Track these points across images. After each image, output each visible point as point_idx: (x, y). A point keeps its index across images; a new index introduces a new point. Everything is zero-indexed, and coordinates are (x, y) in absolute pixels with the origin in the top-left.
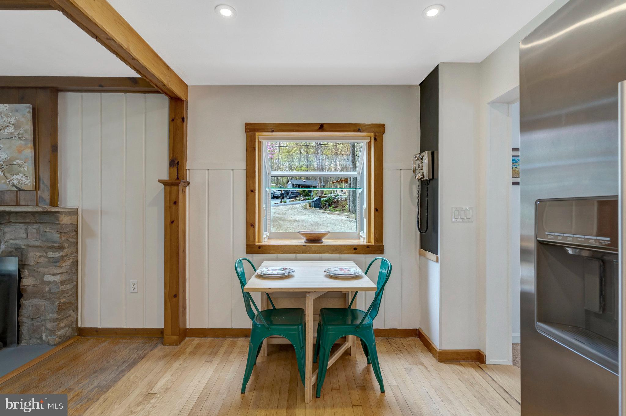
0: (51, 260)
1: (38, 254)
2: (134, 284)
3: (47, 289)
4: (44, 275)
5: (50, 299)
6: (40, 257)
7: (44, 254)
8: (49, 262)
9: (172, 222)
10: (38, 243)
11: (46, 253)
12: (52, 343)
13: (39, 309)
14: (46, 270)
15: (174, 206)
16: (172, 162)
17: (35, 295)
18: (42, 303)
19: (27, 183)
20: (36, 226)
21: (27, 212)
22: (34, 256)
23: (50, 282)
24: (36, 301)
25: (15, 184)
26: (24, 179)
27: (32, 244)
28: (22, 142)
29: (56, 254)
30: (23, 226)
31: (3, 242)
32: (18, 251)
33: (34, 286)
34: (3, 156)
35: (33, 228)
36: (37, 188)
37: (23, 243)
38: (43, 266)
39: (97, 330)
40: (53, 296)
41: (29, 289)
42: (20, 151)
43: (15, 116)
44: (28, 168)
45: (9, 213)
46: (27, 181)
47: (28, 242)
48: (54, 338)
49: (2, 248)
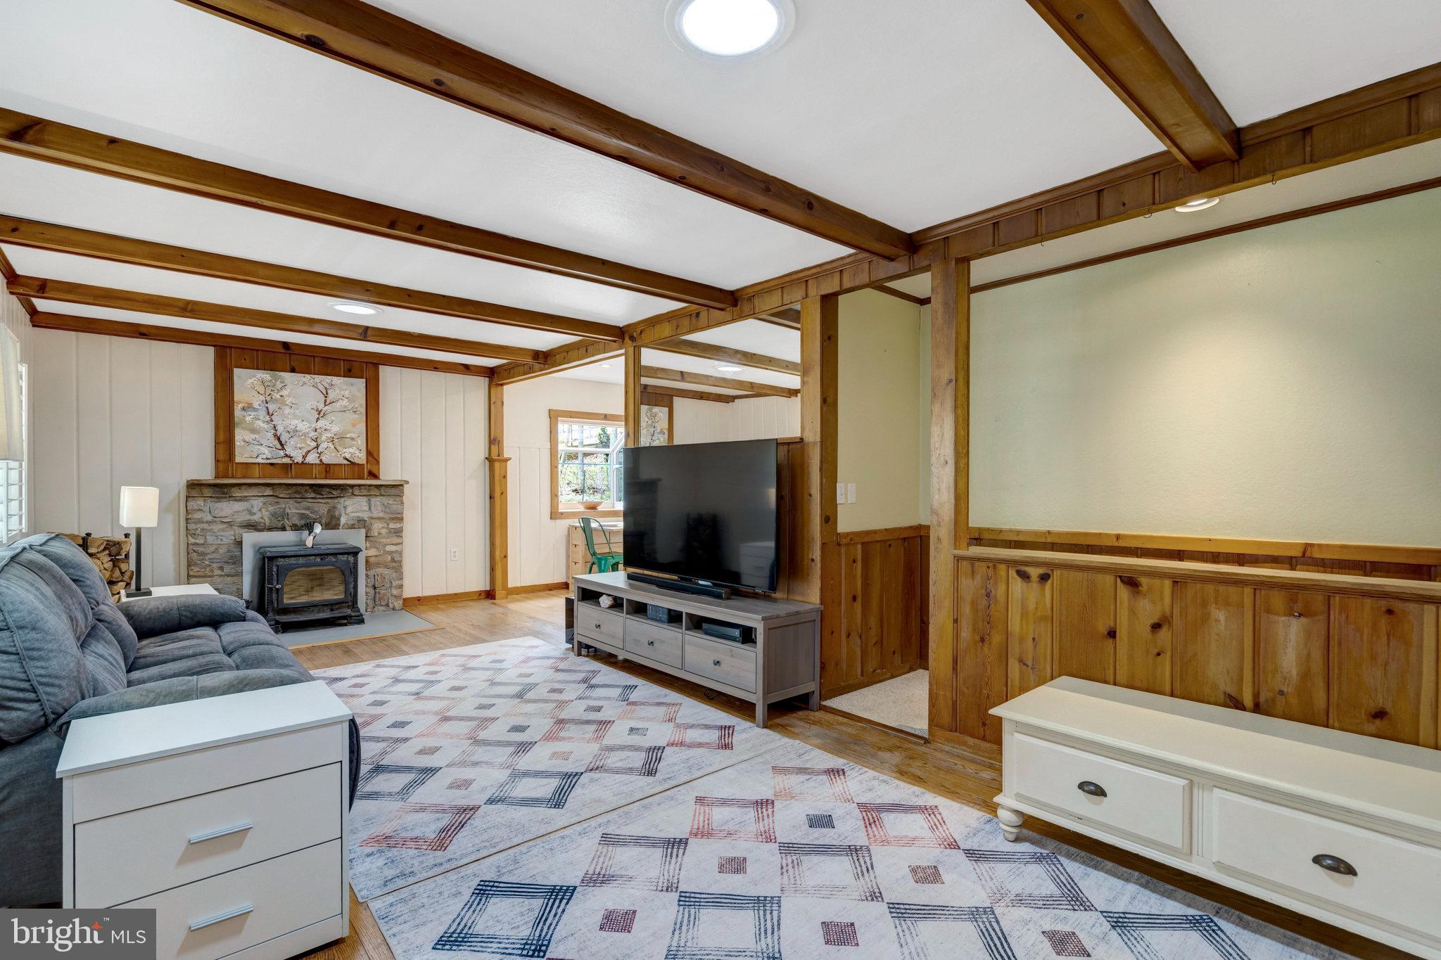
0: (393, 530)
1: (381, 526)
2: (455, 552)
3: (390, 558)
4: (385, 545)
5: (393, 568)
6: (383, 528)
7: (386, 525)
8: (390, 532)
9: (502, 493)
10: (381, 515)
11: (388, 524)
12: (397, 608)
13: (384, 578)
14: (388, 540)
15: (503, 480)
16: (494, 441)
17: (378, 565)
18: (386, 571)
19: (361, 457)
20: (379, 499)
21: (370, 486)
22: (377, 527)
23: (392, 552)
24: (380, 570)
25: (348, 456)
26: (357, 452)
27: (375, 515)
28: (357, 416)
29: (398, 525)
30: (365, 499)
31: (343, 515)
32: (361, 523)
33: (376, 556)
34: (335, 429)
35: (377, 501)
36: (367, 462)
37: (365, 516)
38: (384, 537)
39: (419, 599)
40: (396, 564)
41: (372, 560)
42: (354, 425)
43: (350, 390)
44: (361, 442)
45: (352, 486)
46: (360, 455)
47: (371, 515)
48: (398, 604)
49: (343, 520)
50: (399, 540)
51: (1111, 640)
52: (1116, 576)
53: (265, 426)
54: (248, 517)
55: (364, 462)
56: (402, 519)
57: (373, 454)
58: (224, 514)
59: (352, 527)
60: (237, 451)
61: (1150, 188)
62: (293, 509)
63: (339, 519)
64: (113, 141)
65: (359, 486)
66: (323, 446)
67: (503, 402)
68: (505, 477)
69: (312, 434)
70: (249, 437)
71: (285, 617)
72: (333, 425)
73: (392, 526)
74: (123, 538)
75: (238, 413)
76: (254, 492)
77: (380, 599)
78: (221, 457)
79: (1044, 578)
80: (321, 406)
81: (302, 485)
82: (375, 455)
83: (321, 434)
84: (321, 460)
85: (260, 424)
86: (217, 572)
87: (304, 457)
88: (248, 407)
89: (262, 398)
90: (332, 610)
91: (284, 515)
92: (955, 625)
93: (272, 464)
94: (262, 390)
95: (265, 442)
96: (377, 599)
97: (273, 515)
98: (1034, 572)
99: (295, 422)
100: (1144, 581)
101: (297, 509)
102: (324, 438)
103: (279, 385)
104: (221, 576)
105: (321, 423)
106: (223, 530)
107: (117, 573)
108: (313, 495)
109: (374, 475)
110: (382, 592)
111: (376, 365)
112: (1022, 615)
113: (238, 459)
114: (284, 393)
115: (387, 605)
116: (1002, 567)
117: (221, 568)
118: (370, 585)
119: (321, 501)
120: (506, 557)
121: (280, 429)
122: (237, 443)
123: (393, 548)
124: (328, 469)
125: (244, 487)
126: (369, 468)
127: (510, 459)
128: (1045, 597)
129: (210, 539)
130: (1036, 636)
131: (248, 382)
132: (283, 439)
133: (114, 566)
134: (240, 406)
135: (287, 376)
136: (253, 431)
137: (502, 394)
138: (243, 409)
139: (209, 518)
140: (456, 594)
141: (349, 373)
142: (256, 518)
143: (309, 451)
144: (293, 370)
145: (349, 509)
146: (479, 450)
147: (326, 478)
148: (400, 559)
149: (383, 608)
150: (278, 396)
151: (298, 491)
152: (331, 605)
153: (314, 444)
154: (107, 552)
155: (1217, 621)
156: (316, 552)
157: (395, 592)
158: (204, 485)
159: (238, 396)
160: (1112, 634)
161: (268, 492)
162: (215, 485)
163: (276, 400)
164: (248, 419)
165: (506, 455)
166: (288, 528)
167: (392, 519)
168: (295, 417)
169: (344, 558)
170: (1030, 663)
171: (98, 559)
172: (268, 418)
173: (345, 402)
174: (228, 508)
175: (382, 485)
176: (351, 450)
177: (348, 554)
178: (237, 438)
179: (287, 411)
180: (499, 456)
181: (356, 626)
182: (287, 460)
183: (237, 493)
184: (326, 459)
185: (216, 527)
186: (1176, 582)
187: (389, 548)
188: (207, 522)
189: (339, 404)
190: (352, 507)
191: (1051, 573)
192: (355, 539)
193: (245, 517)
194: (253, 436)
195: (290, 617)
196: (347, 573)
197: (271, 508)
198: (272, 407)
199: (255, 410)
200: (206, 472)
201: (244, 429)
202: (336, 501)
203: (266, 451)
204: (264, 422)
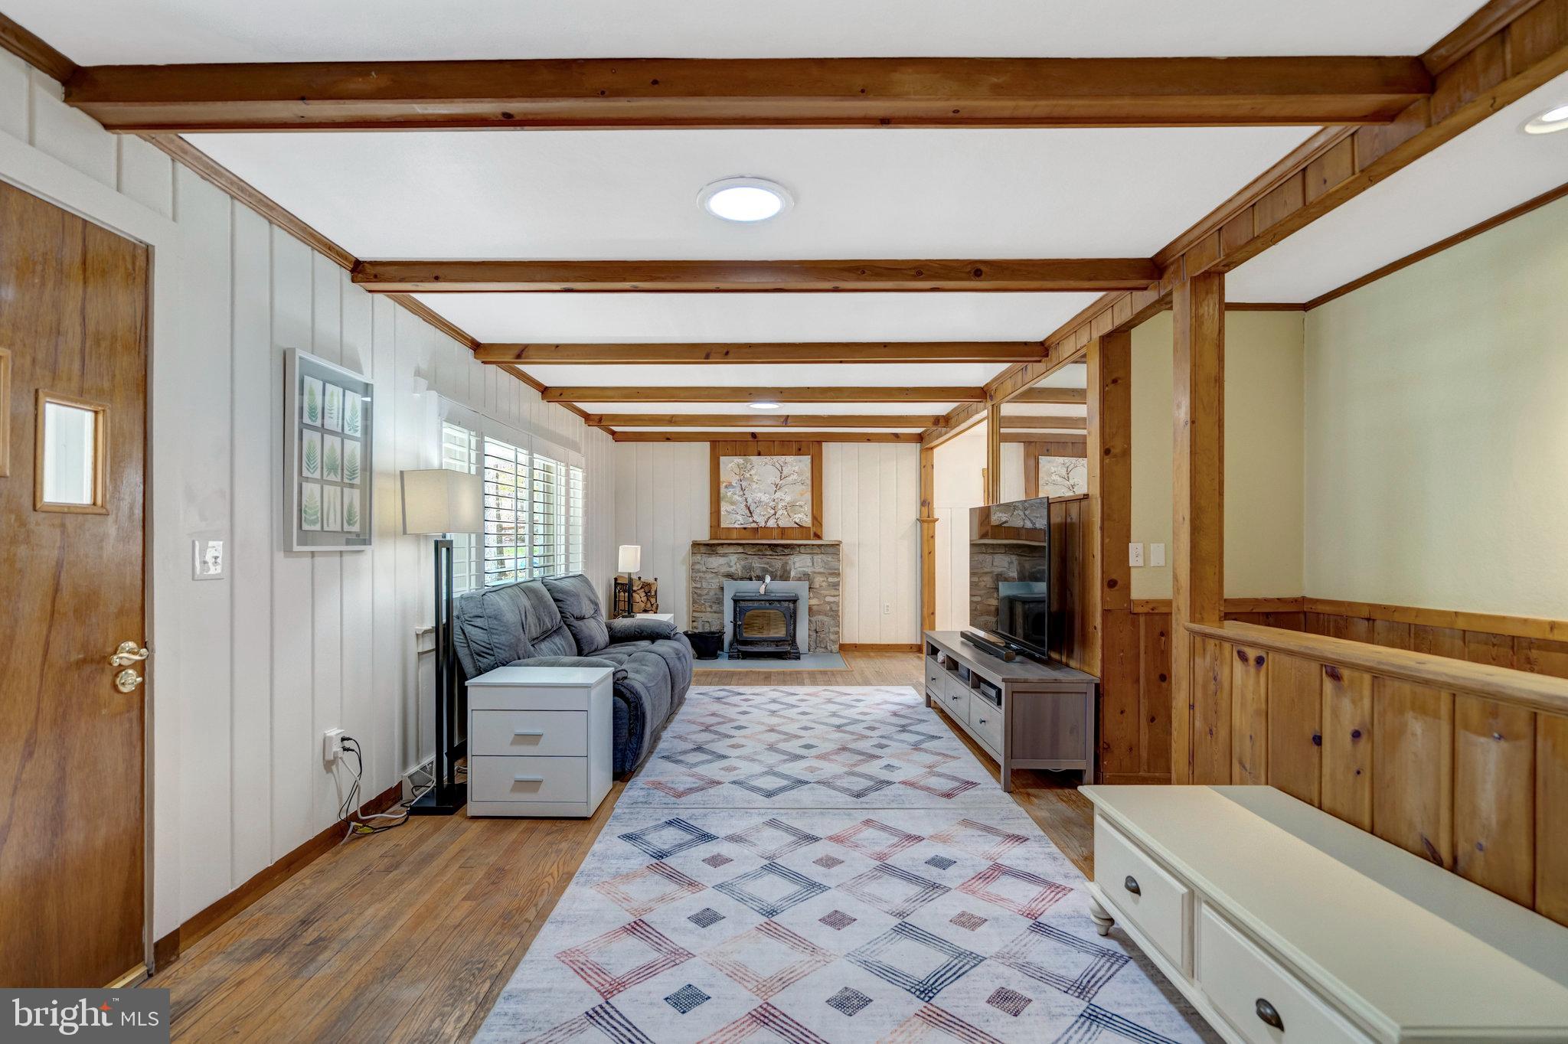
0: (831, 584)
1: (821, 580)
3: (829, 608)
4: (825, 596)
5: (832, 616)
6: (823, 581)
7: (826, 579)
8: (829, 585)
9: (930, 553)
11: (828, 579)
12: (834, 651)
13: (824, 624)
15: (931, 540)
16: (926, 503)
17: (819, 613)
18: (825, 619)
19: (807, 521)
20: (820, 556)
21: (813, 545)
22: (818, 581)
23: (829, 603)
24: (820, 617)
25: (797, 521)
26: (805, 517)
27: (817, 571)
28: (804, 487)
29: (835, 580)
30: (809, 556)
31: (793, 569)
32: (806, 577)
33: (818, 605)
34: (788, 499)
35: (818, 558)
36: (813, 525)
37: (809, 570)
38: (824, 590)
39: (856, 646)
40: (835, 614)
41: (814, 608)
42: (802, 495)
43: (798, 466)
44: (808, 508)
45: (800, 545)
46: (807, 520)
47: (814, 570)
48: (835, 647)
49: (793, 574)
50: (836, 593)
51: (1316, 747)
52: (1322, 665)
53: (740, 499)
54: (728, 569)
55: (810, 525)
56: (839, 574)
57: (817, 519)
58: (712, 566)
59: (799, 579)
60: (722, 519)
61: (1349, 155)
62: (757, 563)
63: (789, 573)
64: (557, 346)
65: (805, 545)
66: (780, 512)
67: (933, 466)
68: (933, 537)
69: (772, 504)
70: (730, 508)
71: (744, 647)
72: (786, 496)
73: (831, 579)
74: (653, 581)
75: (723, 490)
76: (732, 549)
77: (820, 642)
78: (714, 524)
79: (1260, 661)
80: (778, 481)
81: (763, 544)
82: (819, 519)
83: (777, 503)
84: (778, 525)
85: (736, 497)
86: (709, 609)
87: (766, 522)
88: (729, 485)
89: (738, 477)
90: (777, 646)
91: (751, 568)
92: (1191, 711)
93: (745, 528)
94: (737, 471)
95: (738, 511)
96: (818, 642)
97: (744, 567)
98: (1252, 654)
99: (759, 495)
100: (1346, 673)
101: (760, 563)
102: (780, 506)
103: (749, 466)
104: (710, 612)
105: (778, 495)
106: (712, 578)
107: (649, 605)
108: (771, 553)
109: (818, 536)
110: (822, 636)
111: (820, 443)
112: (1242, 704)
113: (723, 525)
114: (752, 472)
115: (826, 648)
116: (1227, 646)
117: (711, 607)
118: (813, 629)
119: (776, 557)
120: (933, 614)
121: (750, 500)
122: (722, 513)
123: (832, 599)
124: (783, 532)
125: (725, 546)
126: (815, 529)
127: (937, 520)
128: (1259, 686)
129: (705, 585)
130: (1253, 735)
131: (730, 465)
132: (751, 509)
133: (648, 599)
134: (724, 484)
135: (754, 459)
136: (732, 503)
137: (932, 458)
138: (726, 487)
139: (704, 569)
140: (889, 645)
141: (799, 452)
142: (733, 570)
143: (769, 518)
144: (759, 454)
145: (797, 565)
146: (910, 511)
147: (782, 539)
148: (836, 609)
149: (823, 650)
150: (749, 476)
151: (760, 549)
152: (777, 641)
153: (772, 512)
154: (643, 590)
155: (1414, 735)
156: (766, 598)
157: (832, 637)
158: (701, 544)
159: (722, 478)
160: (1318, 740)
161: (740, 550)
162: (708, 545)
163: (748, 479)
164: (729, 494)
165: (936, 517)
166: (754, 579)
167: (831, 574)
168: (760, 491)
169: (786, 604)
170: (1248, 766)
171: (638, 594)
172: (741, 493)
173: (795, 477)
174: (716, 562)
175: (822, 545)
176: (800, 516)
177: (789, 601)
178: (722, 509)
179: (754, 486)
180: (929, 517)
181: (794, 661)
182: (754, 525)
183: (721, 550)
184: (781, 524)
185: (709, 576)
186: (1376, 677)
187: (828, 599)
188: (703, 572)
189: (790, 478)
190: (800, 563)
191: (1265, 656)
192: (800, 588)
193: (725, 569)
194: (732, 507)
195: (747, 647)
196: (788, 617)
197: (742, 563)
198: (744, 484)
199: (734, 487)
200: (704, 536)
201: (726, 502)
202: (788, 558)
203: (740, 518)
204: (739, 496)
